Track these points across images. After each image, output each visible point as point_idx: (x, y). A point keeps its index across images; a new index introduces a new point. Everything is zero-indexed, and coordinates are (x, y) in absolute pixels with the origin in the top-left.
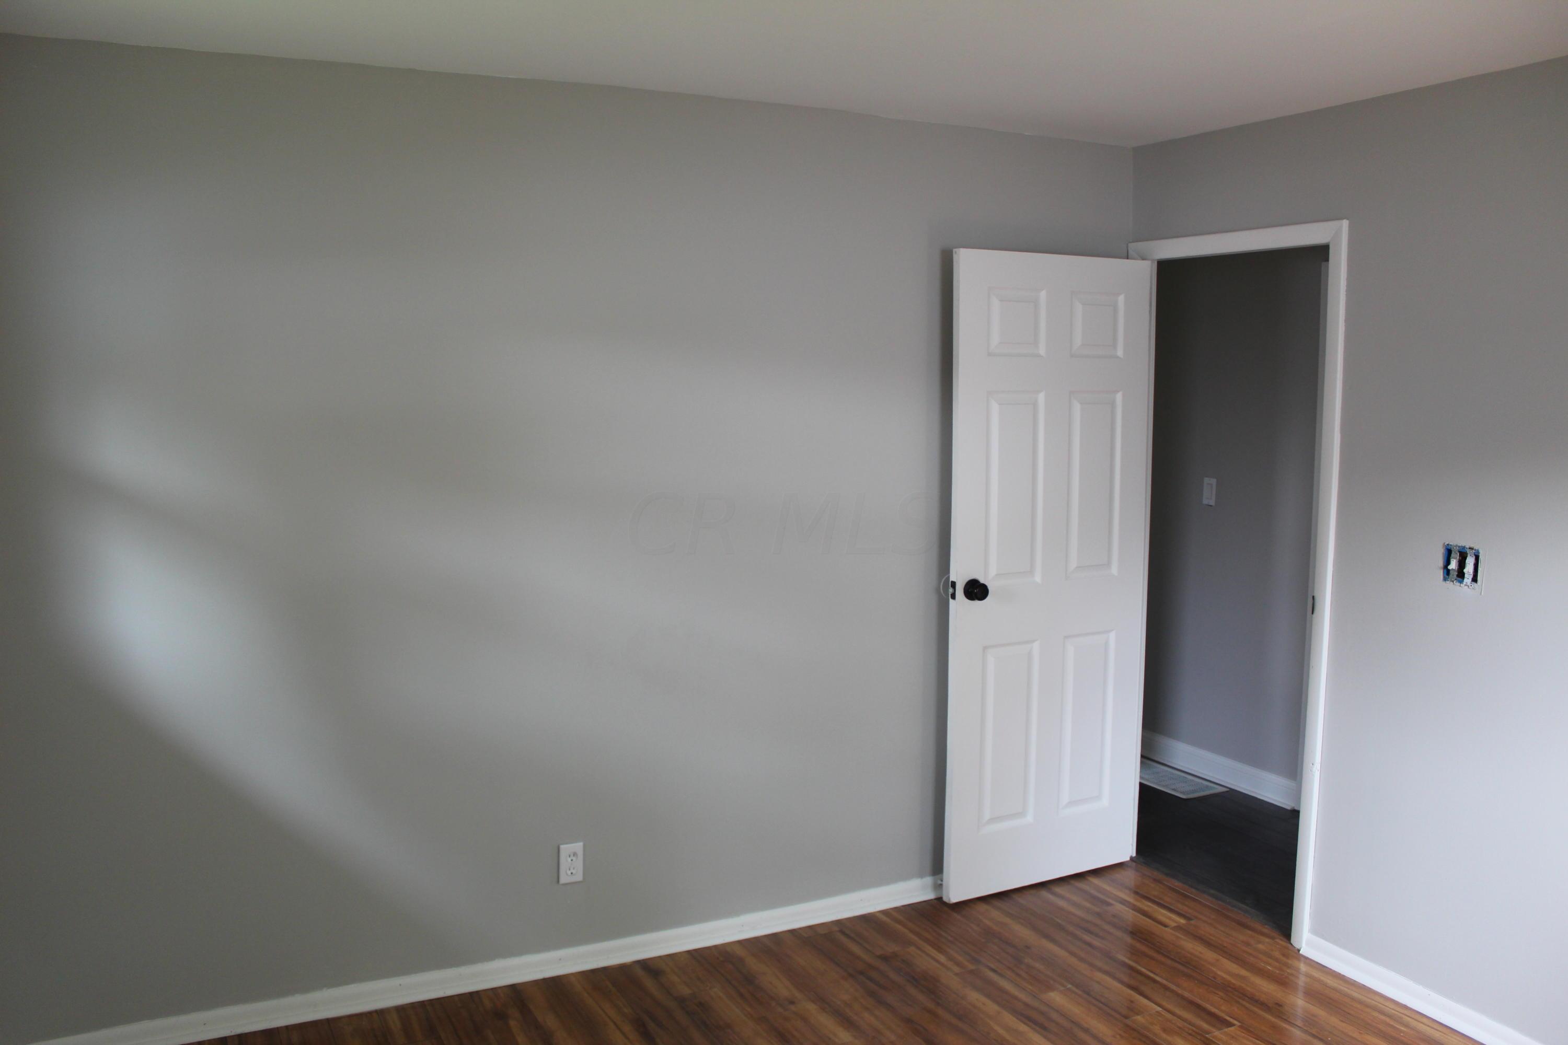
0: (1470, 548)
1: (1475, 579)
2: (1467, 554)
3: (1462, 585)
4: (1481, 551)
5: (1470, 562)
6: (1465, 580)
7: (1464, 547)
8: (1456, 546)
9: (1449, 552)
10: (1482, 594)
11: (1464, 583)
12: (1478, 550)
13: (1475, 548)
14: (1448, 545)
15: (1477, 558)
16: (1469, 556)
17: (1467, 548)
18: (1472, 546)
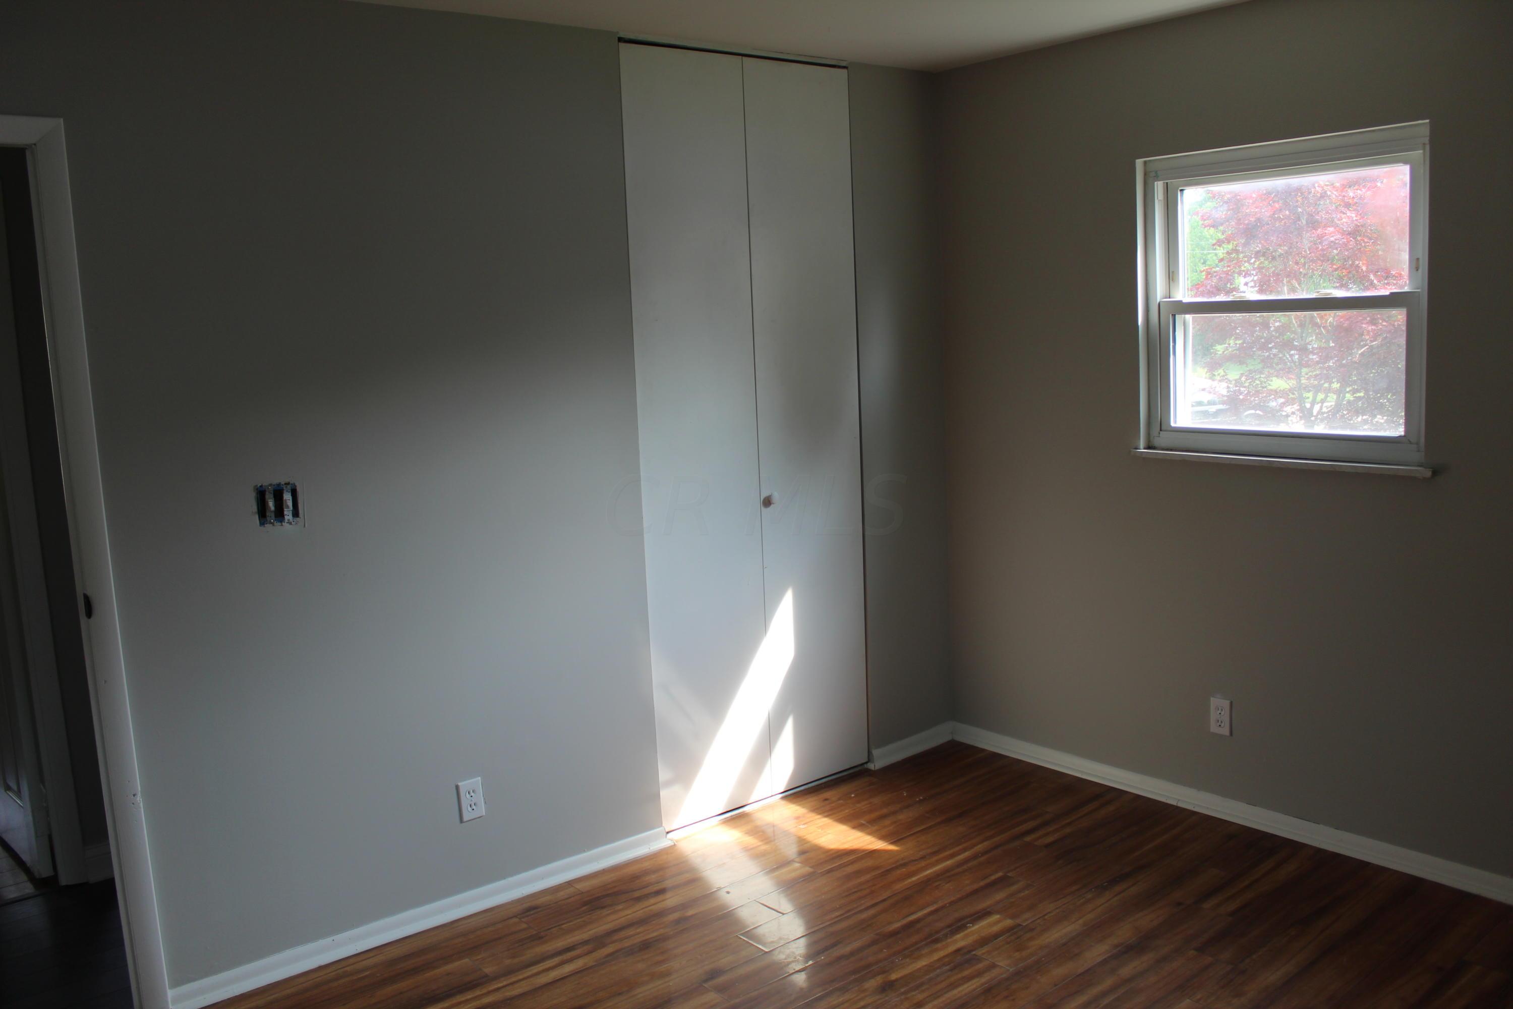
0: (285, 484)
1: (296, 514)
2: (283, 490)
3: (283, 524)
4: (297, 484)
5: (287, 497)
6: (286, 517)
7: (279, 485)
8: (271, 485)
9: (261, 495)
10: (306, 526)
11: (286, 521)
12: (294, 484)
13: (291, 482)
14: (261, 486)
15: (294, 493)
16: (285, 491)
17: (283, 485)
18: (287, 481)
